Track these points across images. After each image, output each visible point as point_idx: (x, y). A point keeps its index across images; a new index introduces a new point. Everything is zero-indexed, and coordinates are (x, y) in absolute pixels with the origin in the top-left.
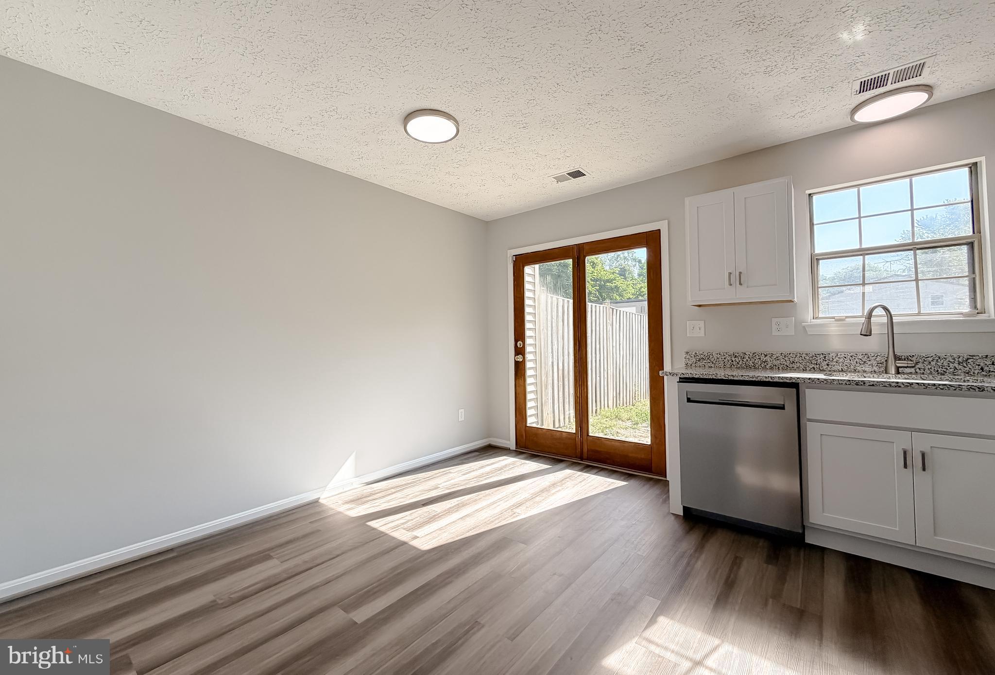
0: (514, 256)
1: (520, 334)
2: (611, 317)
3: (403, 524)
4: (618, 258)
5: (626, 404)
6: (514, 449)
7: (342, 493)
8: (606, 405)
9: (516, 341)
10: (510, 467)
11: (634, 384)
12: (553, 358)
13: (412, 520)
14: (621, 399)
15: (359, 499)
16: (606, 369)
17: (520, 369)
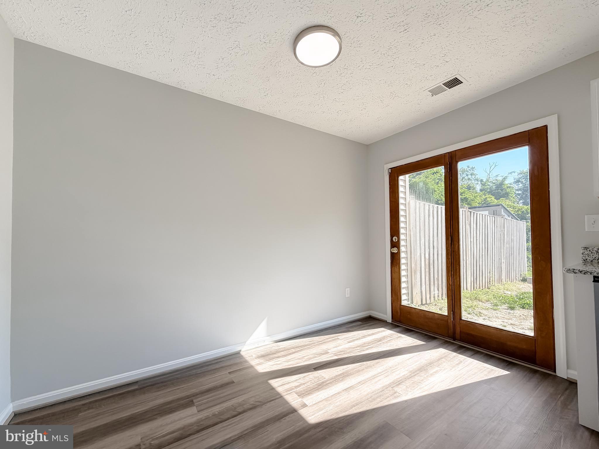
0: (390, 168)
1: (395, 230)
2: (469, 218)
3: (296, 387)
4: (463, 179)
5: (482, 287)
6: (391, 322)
7: (257, 347)
8: (465, 288)
9: (392, 237)
10: (388, 340)
11: (489, 271)
12: (421, 250)
13: (304, 384)
14: (478, 283)
15: (267, 355)
16: (465, 259)
17: (395, 259)
